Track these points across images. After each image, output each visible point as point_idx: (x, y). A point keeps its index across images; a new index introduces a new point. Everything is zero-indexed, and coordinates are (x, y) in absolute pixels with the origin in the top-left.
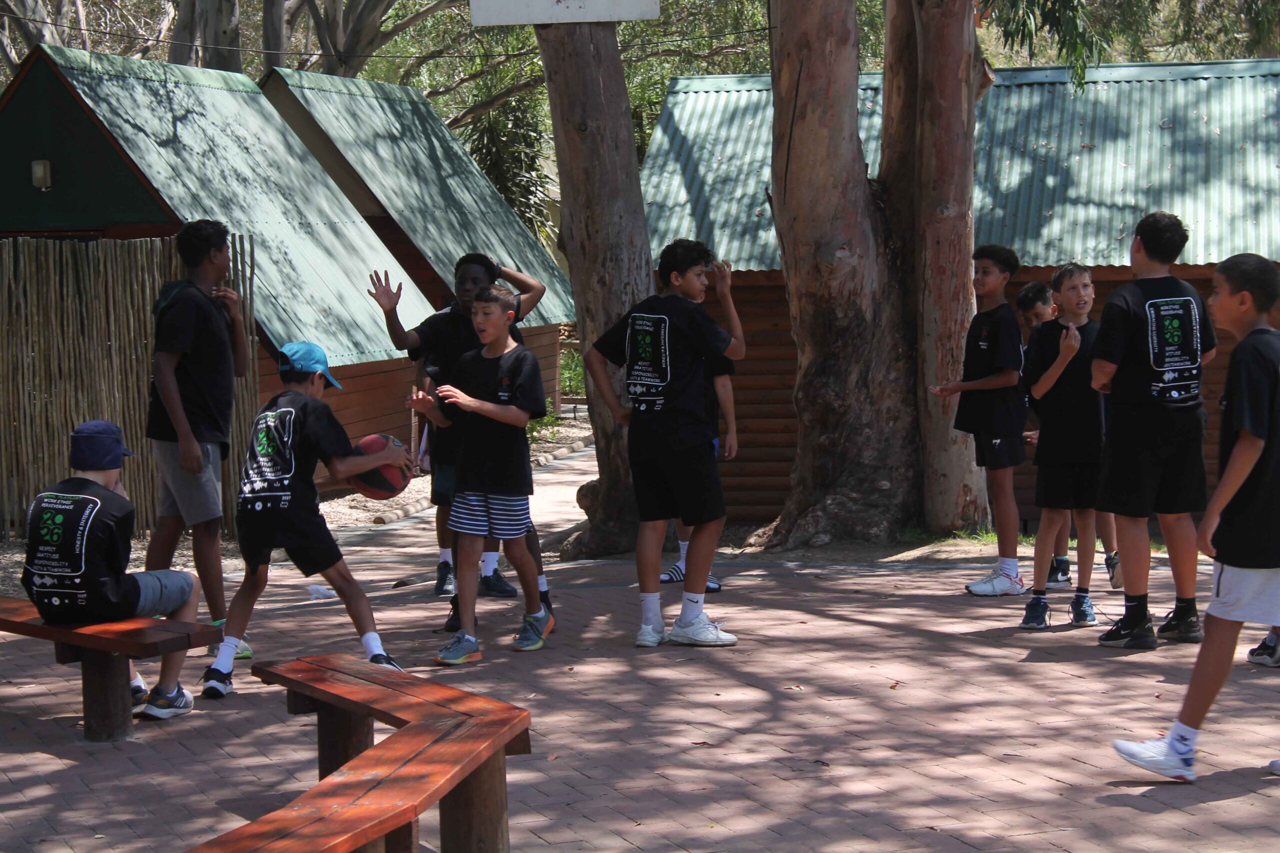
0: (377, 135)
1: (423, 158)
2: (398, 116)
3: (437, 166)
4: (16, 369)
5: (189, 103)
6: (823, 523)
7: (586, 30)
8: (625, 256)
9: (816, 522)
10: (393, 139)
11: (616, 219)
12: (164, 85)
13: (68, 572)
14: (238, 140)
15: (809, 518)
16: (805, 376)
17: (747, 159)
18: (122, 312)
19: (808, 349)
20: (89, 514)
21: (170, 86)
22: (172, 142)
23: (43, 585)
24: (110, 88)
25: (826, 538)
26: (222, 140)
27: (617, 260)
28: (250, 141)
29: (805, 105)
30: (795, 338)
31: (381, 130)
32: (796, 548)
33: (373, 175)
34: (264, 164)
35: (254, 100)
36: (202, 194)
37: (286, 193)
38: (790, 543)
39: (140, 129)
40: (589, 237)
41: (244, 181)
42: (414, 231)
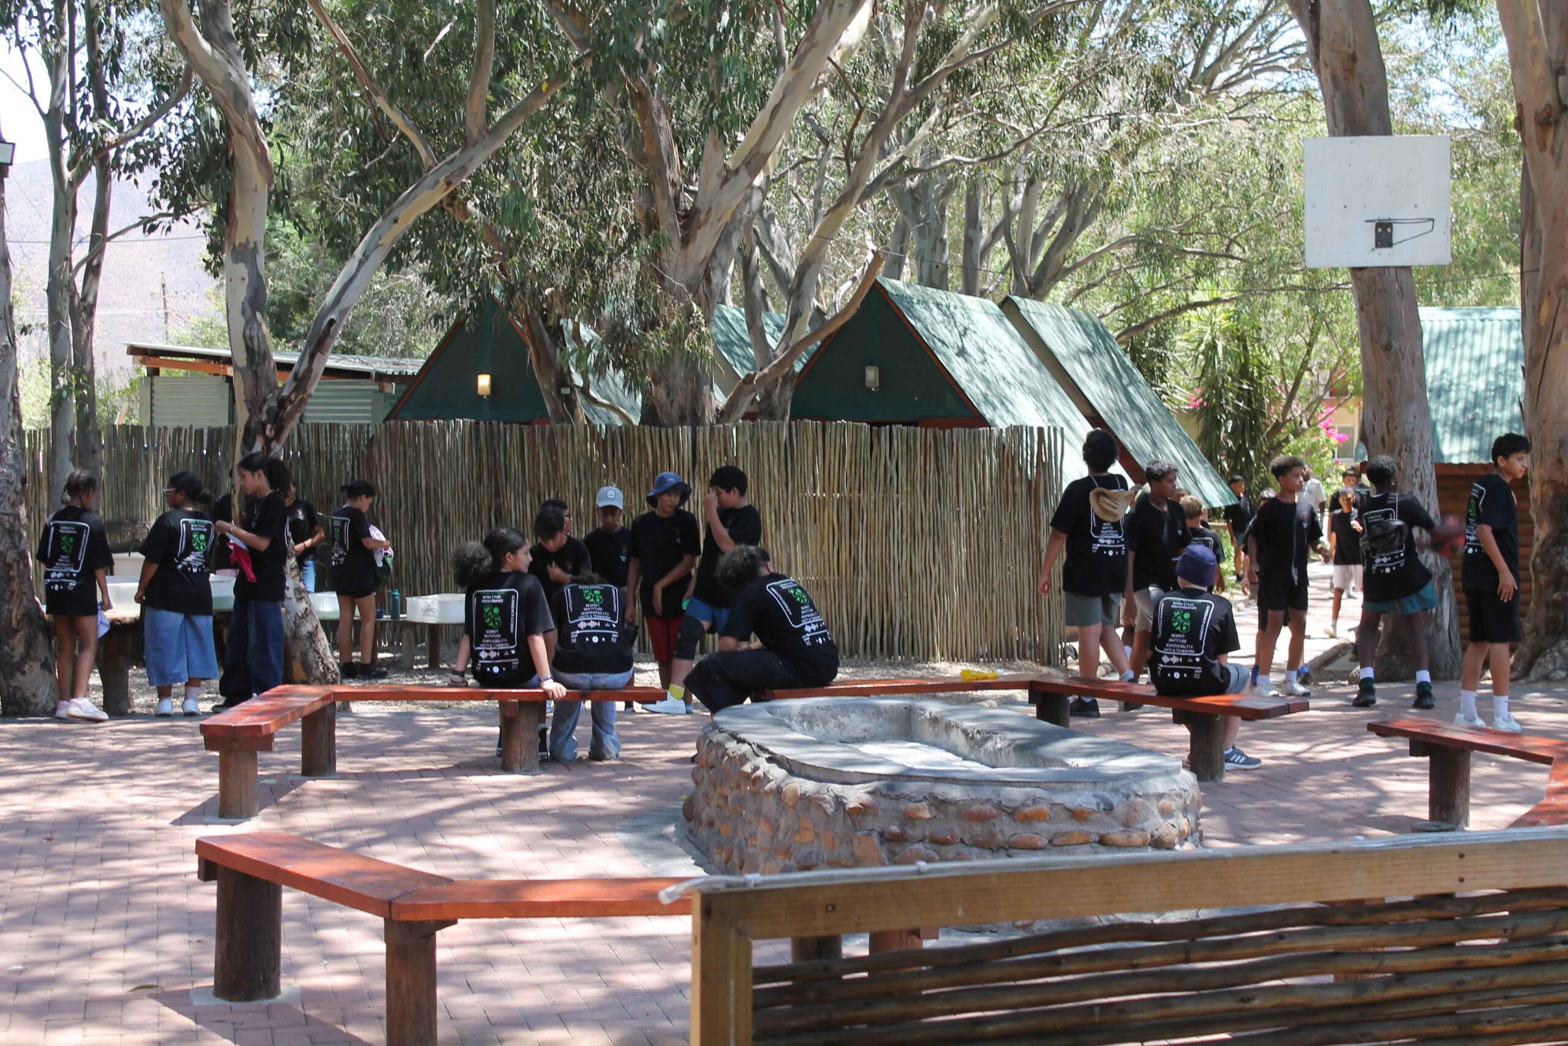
0: (1080, 351)
1: (1109, 368)
4: (888, 527)
5: (966, 323)
6: (1559, 662)
7: (1393, 271)
8: (1416, 448)
9: (1554, 661)
10: (1089, 354)
11: (1411, 418)
12: (948, 307)
13: (1192, 653)
14: (998, 351)
15: (1548, 658)
16: (1542, 546)
17: (1455, 375)
18: (968, 485)
19: (1546, 524)
20: (1208, 613)
21: (952, 309)
22: (962, 352)
23: (1170, 663)
24: (920, 309)
25: (1563, 674)
26: (990, 352)
27: (1410, 451)
28: (1005, 353)
29: (1560, 333)
30: (1534, 517)
31: (1081, 347)
32: (1537, 681)
33: (1084, 384)
34: (1017, 371)
35: (1001, 321)
36: (989, 394)
37: (1036, 395)
38: (1533, 675)
39: (943, 343)
40: (1389, 432)
41: (1010, 384)
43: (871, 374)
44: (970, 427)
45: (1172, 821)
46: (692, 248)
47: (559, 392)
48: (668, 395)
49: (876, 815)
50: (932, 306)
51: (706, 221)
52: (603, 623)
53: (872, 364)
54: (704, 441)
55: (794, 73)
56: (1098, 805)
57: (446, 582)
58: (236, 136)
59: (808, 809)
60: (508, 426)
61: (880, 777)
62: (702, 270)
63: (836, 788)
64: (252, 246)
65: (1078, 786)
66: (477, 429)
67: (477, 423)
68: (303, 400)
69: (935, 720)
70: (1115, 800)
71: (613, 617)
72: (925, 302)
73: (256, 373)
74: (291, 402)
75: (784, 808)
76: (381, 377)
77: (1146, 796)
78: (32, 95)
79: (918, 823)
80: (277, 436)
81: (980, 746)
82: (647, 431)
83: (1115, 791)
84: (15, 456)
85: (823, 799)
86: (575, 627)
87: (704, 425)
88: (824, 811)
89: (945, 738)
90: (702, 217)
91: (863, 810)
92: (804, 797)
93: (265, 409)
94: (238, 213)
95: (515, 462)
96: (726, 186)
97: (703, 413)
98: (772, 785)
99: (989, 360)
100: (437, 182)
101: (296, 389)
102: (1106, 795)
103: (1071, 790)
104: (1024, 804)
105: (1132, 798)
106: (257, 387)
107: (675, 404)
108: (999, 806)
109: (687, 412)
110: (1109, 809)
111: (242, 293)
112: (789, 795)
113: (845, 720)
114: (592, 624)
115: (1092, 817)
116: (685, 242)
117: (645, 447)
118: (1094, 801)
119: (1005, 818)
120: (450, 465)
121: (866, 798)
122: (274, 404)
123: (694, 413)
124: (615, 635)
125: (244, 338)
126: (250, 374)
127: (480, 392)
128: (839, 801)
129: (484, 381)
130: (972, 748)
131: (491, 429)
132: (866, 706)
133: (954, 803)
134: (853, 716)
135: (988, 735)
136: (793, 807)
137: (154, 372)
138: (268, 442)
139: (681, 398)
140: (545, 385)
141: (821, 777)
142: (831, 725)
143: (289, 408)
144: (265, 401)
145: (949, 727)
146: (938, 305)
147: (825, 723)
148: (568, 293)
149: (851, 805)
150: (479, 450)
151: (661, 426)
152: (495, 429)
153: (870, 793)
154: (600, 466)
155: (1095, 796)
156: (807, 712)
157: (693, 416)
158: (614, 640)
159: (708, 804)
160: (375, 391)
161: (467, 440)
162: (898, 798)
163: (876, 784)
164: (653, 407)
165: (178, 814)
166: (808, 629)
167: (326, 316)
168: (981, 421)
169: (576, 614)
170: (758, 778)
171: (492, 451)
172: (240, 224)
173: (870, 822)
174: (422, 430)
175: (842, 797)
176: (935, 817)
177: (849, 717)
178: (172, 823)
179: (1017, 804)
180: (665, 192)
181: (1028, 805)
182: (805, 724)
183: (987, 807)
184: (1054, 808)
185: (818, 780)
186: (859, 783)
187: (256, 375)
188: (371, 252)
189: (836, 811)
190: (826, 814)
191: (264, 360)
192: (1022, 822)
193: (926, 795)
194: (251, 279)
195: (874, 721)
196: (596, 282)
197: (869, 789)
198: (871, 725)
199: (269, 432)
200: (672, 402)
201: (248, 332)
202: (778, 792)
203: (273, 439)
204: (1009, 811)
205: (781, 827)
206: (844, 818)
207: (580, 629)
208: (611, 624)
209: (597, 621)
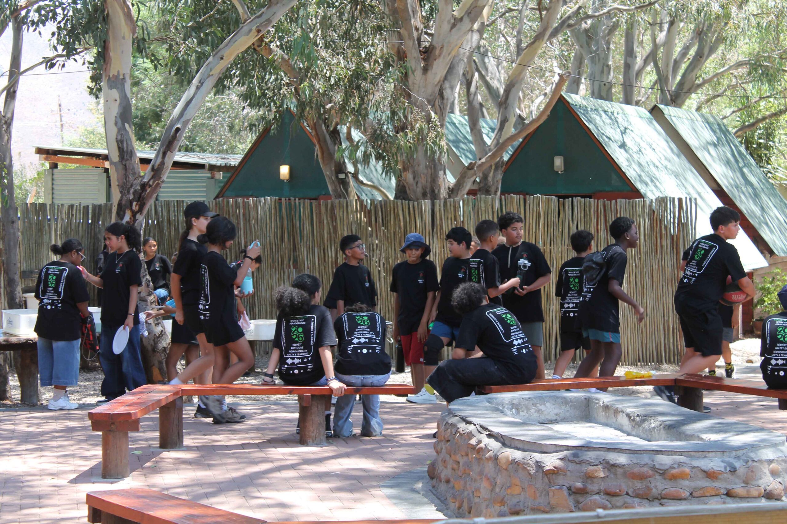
0: (708, 143)
1: (729, 156)
2: (714, 132)
3: (737, 161)
5: (626, 124)
10: (715, 145)
12: (612, 113)
14: (650, 145)
21: (615, 114)
22: (623, 146)
23: (777, 365)
24: (594, 115)
26: (643, 145)
28: (655, 146)
31: (709, 140)
33: (710, 165)
34: (663, 158)
35: (651, 122)
36: (643, 174)
37: (677, 176)
39: (610, 139)
41: (658, 168)
42: (735, 198)
43: (558, 162)
44: (629, 199)
45: (779, 480)
46: (430, 74)
47: (337, 177)
48: (414, 178)
49: (565, 475)
50: (601, 112)
51: (440, 56)
52: (370, 339)
53: (559, 154)
54: (440, 210)
56: (725, 468)
57: (260, 311)
59: (516, 471)
60: (302, 201)
61: (568, 448)
62: (437, 89)
63: (537, 456)
64: (121, 77)
65: (711, 454)
66: (280, 204)
67: (280, 199)
68: (158, 184)
69: (606, 408)
70: (737, 464)
71: (377, 334)
72: (596, 110)
73: (125, 166)
74: (150, 186)
75: (499, 470)
76: (212, 168)
77: (760, 461)
79: (595, 480)
80: (140, 210)
81: (639, 426)
82: (399, 204)
83: (738, 458)
85: (528, 464)
86: (351, 343)
87: (440, 199)
88: (528, 472)
89: (614, 420)
90: (437, 52)
91: (556, 471)
92: (514, 463)
93: (132, 191)
94: (112, 54)
95: (307, 226)
96: (454, 30)
97: (439, 191)
98: (491, 454)
99: (643, 150)
101: (153, 177)
102: (731, 460)
103: (705, 457)
104: (672, 467)
105: (750, 463)
106: (126, 176)
107: (419, 185)
108: (654, 468)
109: (428, 190)
110: (733, 470)
111: (115, 110)
112: (503, 461)
113: (542, 407)
114: (363, 340)
115: (720, 477)
116: (425, 70)
117: (399, 215)
118: (723, 465)
119: (658, 477)
120: (261, 228)
121: (558, 463)
122: (138, 188)
123: (433, 191)
124: (379, 348)
125: (117, 141)
126: (121, 167)
127: (282, 177)
128: (539, 465)
129: (284, 170)
130: (634, 427)
131: (290, 203)
132: (558, 397)
133: (621, 466)
134: (548, 404)
135: (646, 417)
136: (506, 469)
137: (54, 166)
138: (134, 214)
139: (423, 181)
140: (327, 172)
141: (527, 447)
142: (533, 411)
143: (149, 190)
144: (131, 185)
145: (617, 412)
146: (605, 111)
147: (528, 409)
148: (343, 108)
149: (547, 468)
150: (281, 218)
151: (409, 200)
152: (293, 202)
153: (561, 459)
154: (367, 229)
155: (723, 461)
156: (515, 402)
157: (432, 193)
158: (378, 352)
159: (446, 467)
160: (208, 178)
161: (273, 211)
162: (581, 463)
163: (565, 453)
164: (404, 187)
165: (73, 476)
166: (515, 343)
167: (174, 125)
168: (637, 194)
169: (351, 334)
170: (481, 448)
171: (291, 219)
172: (113, 61)
173: (561, 480)
174: (241, 205)
175: (541, 462)
176: (607, 476)
177: (545, 405)
178: (69, 482)
179: (666, 467)
180: (410, 35)
181: (674, 468)
182: (514, 410)
183: (645, 469)
184: (694, 470)
185: (524, 450)
186: (553, 452)
187: (125, 168)
188: (205, 80)
189: (537, 472)
190: (530, 474)
191: (131, 157)
192: (671, 480)
193: (601, 460)
194: (121, 100)
195: (563, 408)
196: (362, 99)
197: (560, 457)
198: (561, 411)
199: (135, 207)
200: (417, 183)
201: (119, 137)
202: (495, 458)
203: (137, 212)
204: (661, 472)
205: (498, 483)
206: (543, 477)
207: (354, 344)
208: (375, 340)
209: (366, 338)
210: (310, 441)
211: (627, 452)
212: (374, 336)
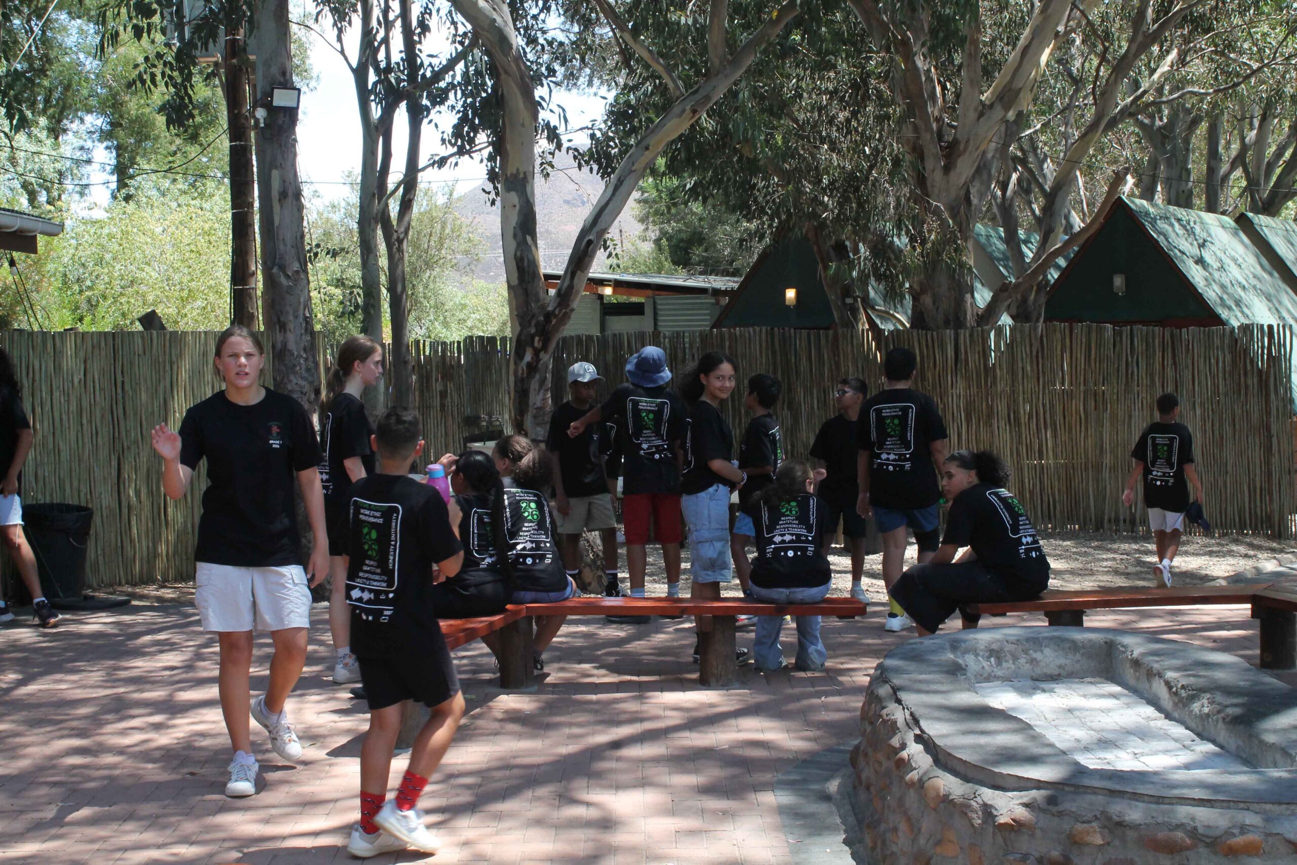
5: (1204, 235)
12: (1188, 222)
14: (1235, 260)
18: (1203, 378)
21: (1192, 224)
22: (1200, 261)
24: (1162, 225)
26: (1227, 261)
28: (1240, 260)
34: (1251, 276)
35: (1236, 234)
36: (1225, 297)
37: (1269, 298)
39: (1183, 253)
41: (1244, 288)
43: (1118, 281)
44: (1204, 326)
46: (953, 175)
47: (844, 302)
48: (934, 303)
49: (1032, 835)
50: (1173, 221)
51: (965, 150)
52: (799, 536)
53: (1120, 272)
54: (965, 342)
55: (1040, 18)
58: (503, 76)
59: (951, 816)
61: (1038, 784)
62: (962, 193)
63: (988, 795)
64: (522, 176)
66: (772, 334)
67: (772, 329)
69: (1136, 663)
71: (809, 530)
72: (1167, 218)
73: (526, 290)
74: (556, 316)
75: (925, 808)
76: (716, 292)
78: (342, 52)
79: (1086, 850)
80: (545, 348)
81: (1185, 705)
82: (915, 334)
84: (308, 370)
85: (970, 806)
86: (771, 541)
87: (966, 328)
88: (970, 820)
89: (1147, 685)
90: (962, 147)
91: (1017, 826)
92: (946, 800)
93: (533, 323)
94: (508, 147)
95: (804, 362)
96: (982, 120)
97: (965, 318)
98: (913, 776)
99: (1226, 267)
100: (684, 111)
101: (560, 304)
103: (1292, 814)
104: (1228, 833)
106: (527, 303)
107: (941, 310)
108: (1194, 833)
109: (951, 317)
111: (514, 219)
112: (932, 794)
113: (1038, 656)
114: (788, 538)
116: (947, 169)
119: (1202, 850)
121: (1021, 813)
122: (542, 318)
123: (957, 318)
124: (811, 548)
125: (516, 259)
126: (520, 291)
127: (787, 303)
128: (988, 811)
129: (791, 294)
130: (1175, 704)
131: (784, 334)
132: (1062, 640)
133: (1135, 827)
134: (1047, 651)
135: (1196, 693)
136: (935, 809)
138: (536, 353)
139: (946, 305)
140: (834, 300)
141: (971, 773)
142: (1022, 661)
143: (554, 321)
144: (534, 316)
145: (1151, 674)
146: (1179, 220)
147: (1015, 658)
149: (1002, 820)
150: (774, 353)
151: (927, 329)
152: (787, 334)
153: (1026, 805)
156: (994, 647)
157: (956, 319)
158: (810, 554)
160: (712, 304)
161: (764, 345)
162: (1060, 814)
163: (1034, 793)
164: (921, 313)
166: (1024, 540)
167: (584, 237)
168: (1218, 320)
169: (771, 528)
170: (902, 760)
171: (785, 353)
172: (511, 155)
173: (1024, 844)
174: (727, 336)
175: (991, 806)
176: (1108, 844)
177: (1042, 652)
178: (328, 754)
179: (1218, 833)
180: (928, 128)
181: (1234, 835)
182: (992, 659)
183: (1179, 834)
184: (1270, 839)
185: (966, 779)
186: (1013, 790)
187: (526, 293)
188: (625, 177)
189: (984, 822)
190: (973, 825)
191: (533, 278)
192: (1226, 855)
193: (1098, 813)
194: (521, 206)
195: (1070, 656)
196: (860, 205)
197: (1025, 800)
198: (1067, 662)
199: (537, 342)
200: (938, 309)
201: (519, 254)
202: (920, 784)
203: (540, 350)
204: (1208, 840)
205: (923, 830)
206: (994, 834)
207: (775, 543)
208: (807, 536)
209: (792, 535)
210: (713, 681)
211: (1146, 798)
212: (804, 532)
